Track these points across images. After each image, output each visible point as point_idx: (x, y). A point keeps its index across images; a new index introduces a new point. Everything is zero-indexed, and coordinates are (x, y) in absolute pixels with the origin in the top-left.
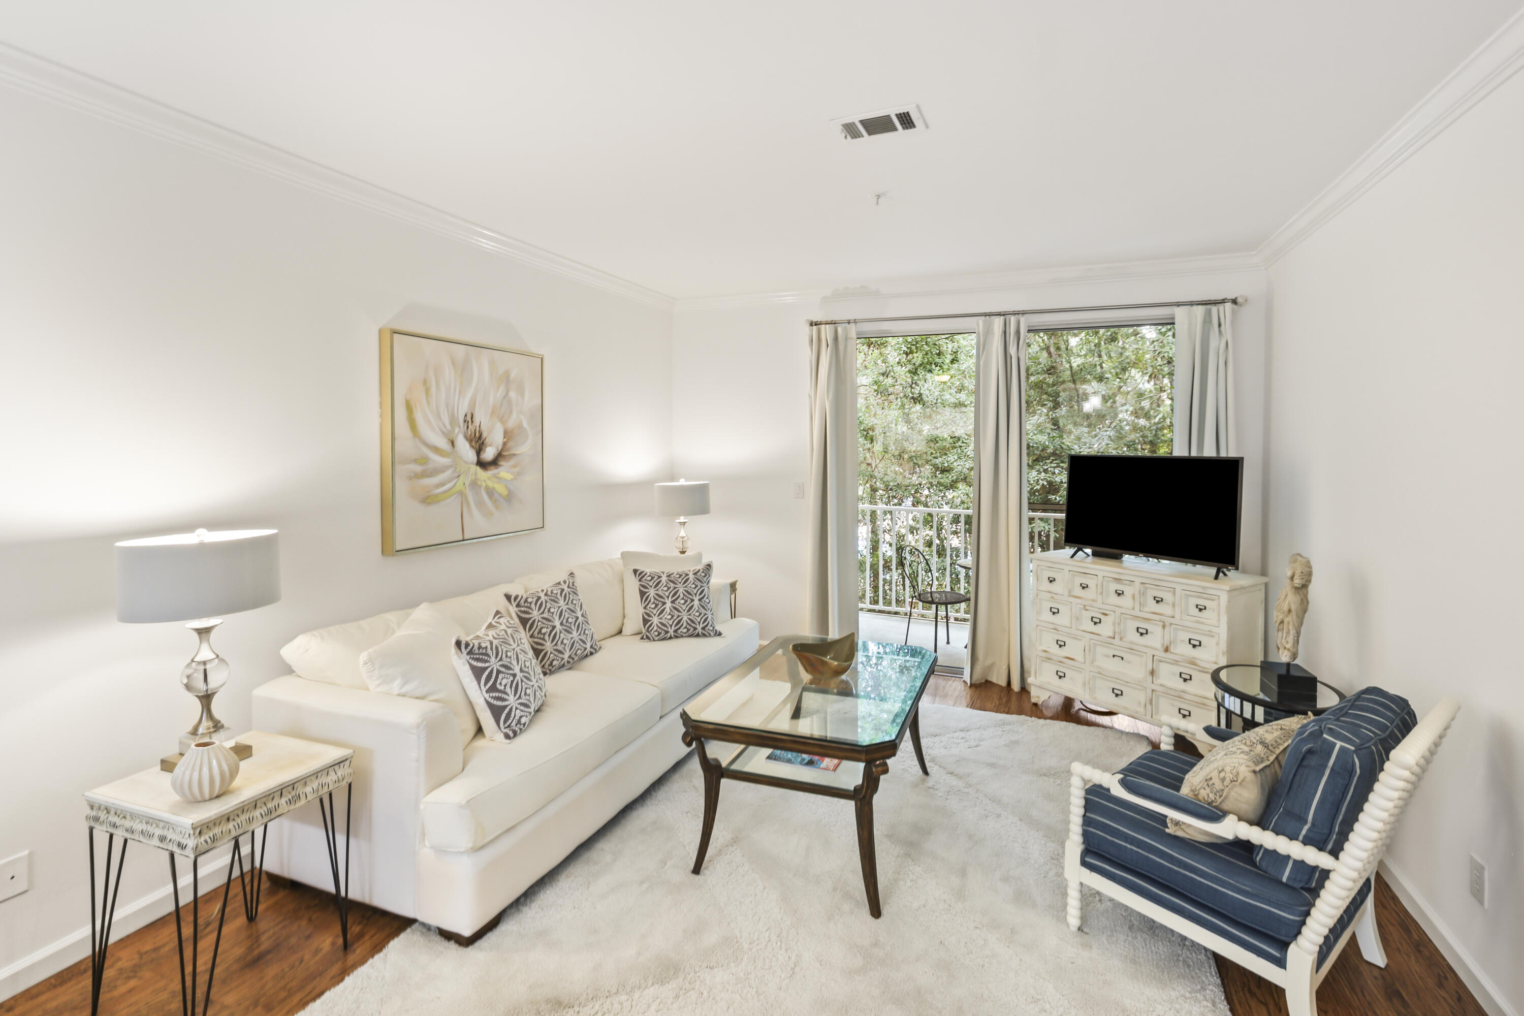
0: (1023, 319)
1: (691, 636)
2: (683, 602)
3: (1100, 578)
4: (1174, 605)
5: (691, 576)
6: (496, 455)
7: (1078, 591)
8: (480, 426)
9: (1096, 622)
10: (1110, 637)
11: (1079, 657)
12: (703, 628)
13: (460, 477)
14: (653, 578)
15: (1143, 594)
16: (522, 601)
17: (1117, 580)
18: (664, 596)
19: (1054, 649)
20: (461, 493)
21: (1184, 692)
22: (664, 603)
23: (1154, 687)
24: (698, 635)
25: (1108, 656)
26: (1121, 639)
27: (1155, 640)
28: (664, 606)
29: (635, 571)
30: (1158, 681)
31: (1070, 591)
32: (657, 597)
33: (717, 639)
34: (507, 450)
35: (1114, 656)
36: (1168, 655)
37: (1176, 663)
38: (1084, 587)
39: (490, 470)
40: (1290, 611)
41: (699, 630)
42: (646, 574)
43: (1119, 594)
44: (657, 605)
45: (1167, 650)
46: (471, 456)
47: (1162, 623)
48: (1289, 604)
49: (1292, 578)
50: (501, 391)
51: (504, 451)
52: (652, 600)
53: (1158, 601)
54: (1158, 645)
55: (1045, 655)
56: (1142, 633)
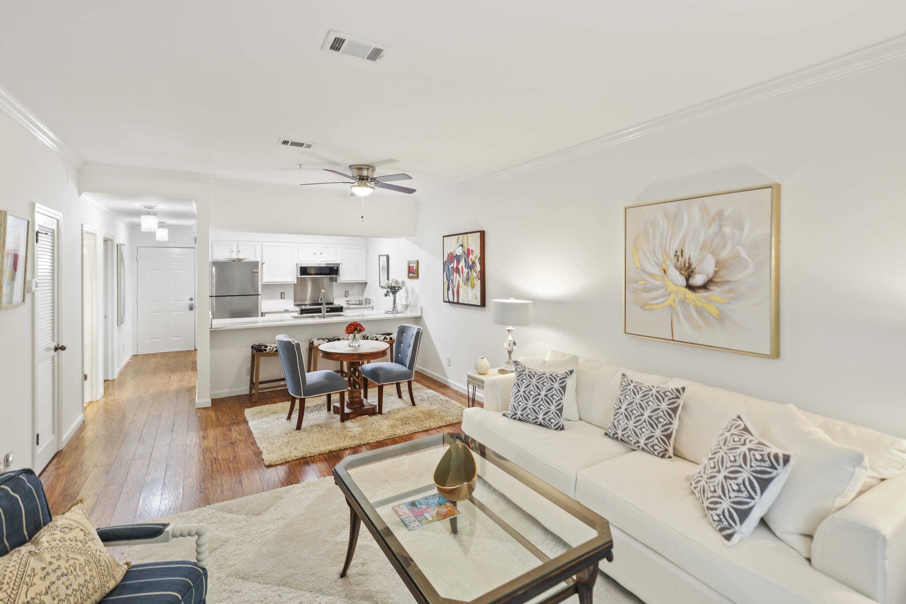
6: (706, 281)
8: (689, 259)
13: (671, 295)
20: (671, 307)
34: (719, 277)
39: (699, 292)
46: (682, 281)
50: (714, 228)
51: (715, 278)
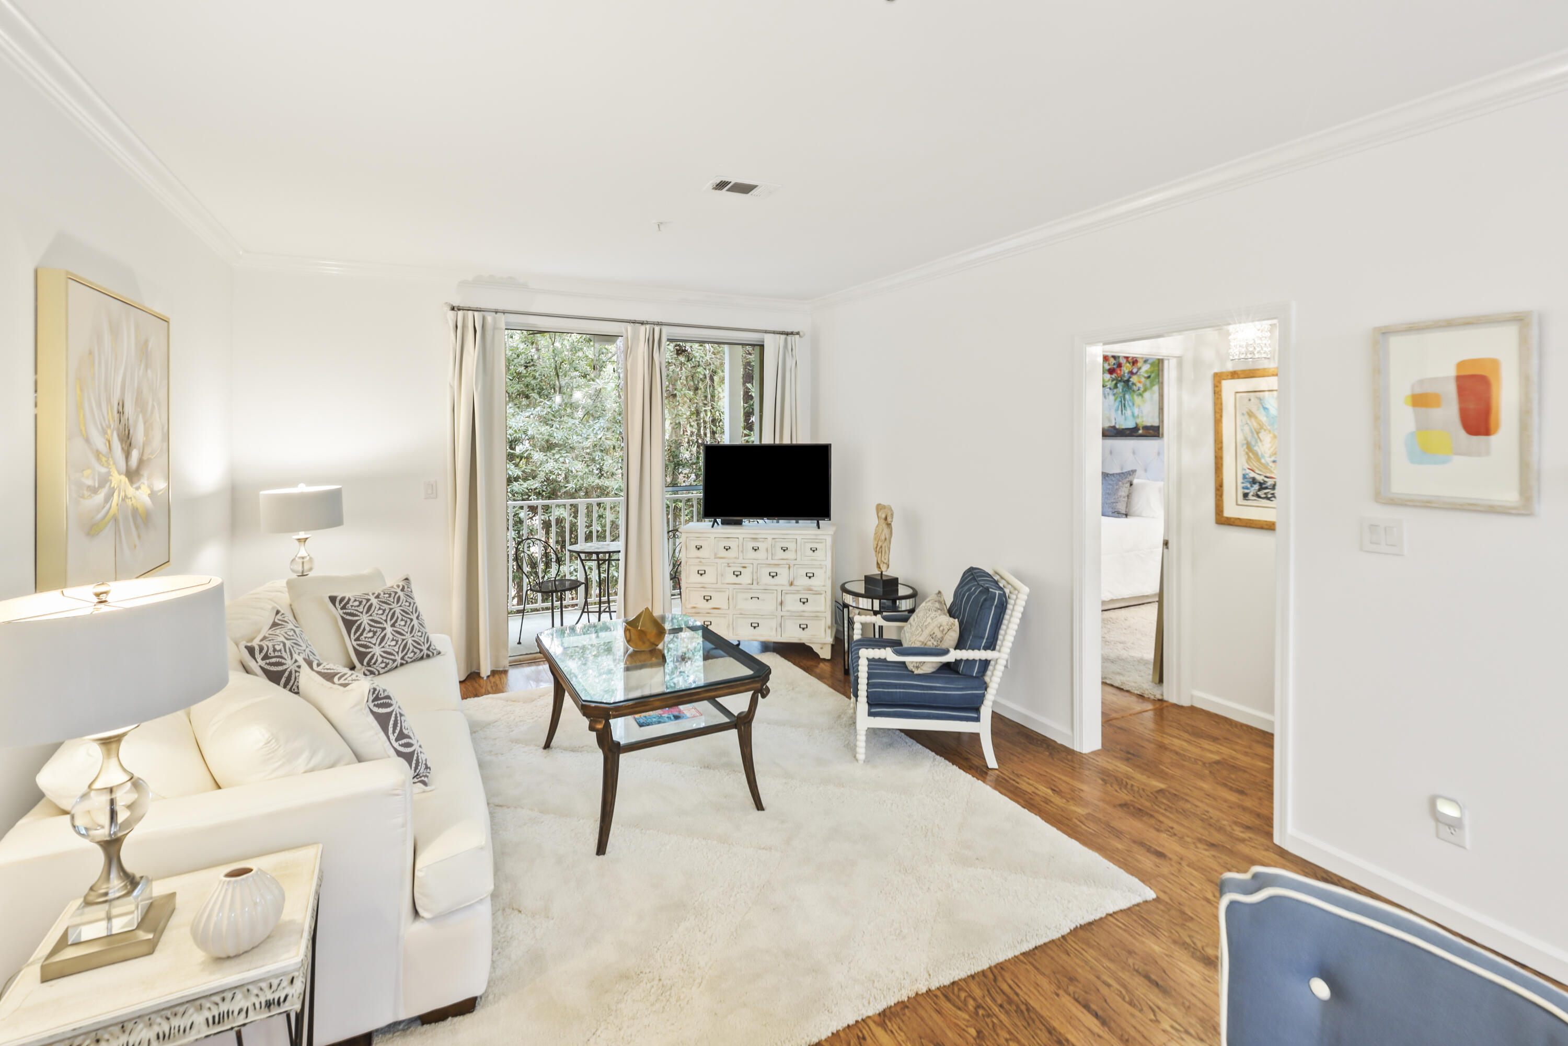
0: (665, 330)
1: (414, 661)
2: (403, 623)
3: (741, 540)
4: (796, 551)
7: (720, 554)
8: (128, 419)
9: (737, 575)
10: (749, 584)
11: (724, 606)
12: (428, 649)
13: (114, 494)
14: (361, 603)
15: (773, 547)
16: (271, 651)
17: (754, 539)
18: (382, 621)
19: (703, 604)
20: (115, 518)
21: (803, 612)
22: (384, 629)
23: (782, 614)
24: (422, 658)
25: (746, 599)
26: (758, 583)
27: (783, 579)
28: (384, 632)
29: (333, 599)
30: (785, 608)
31: (716, 554)
32: (373, 624)
35: (751, 598)
36: (793, 588)
37: (798, 592)
38: (728, 549)
40: (885, 539)
41: (425, 652)
42: (349, 600)
43: (756, 550)
44: (375, 633)
45: (791, 584)
47: (788, 566)
48: (885, 535)
49: (886, 519)
50: (142, 369)
51: (144, 455)
52: (368, 628)
53: (784, 550)
54: (786, 582)
55: (694, 611)
56: (773, 576)
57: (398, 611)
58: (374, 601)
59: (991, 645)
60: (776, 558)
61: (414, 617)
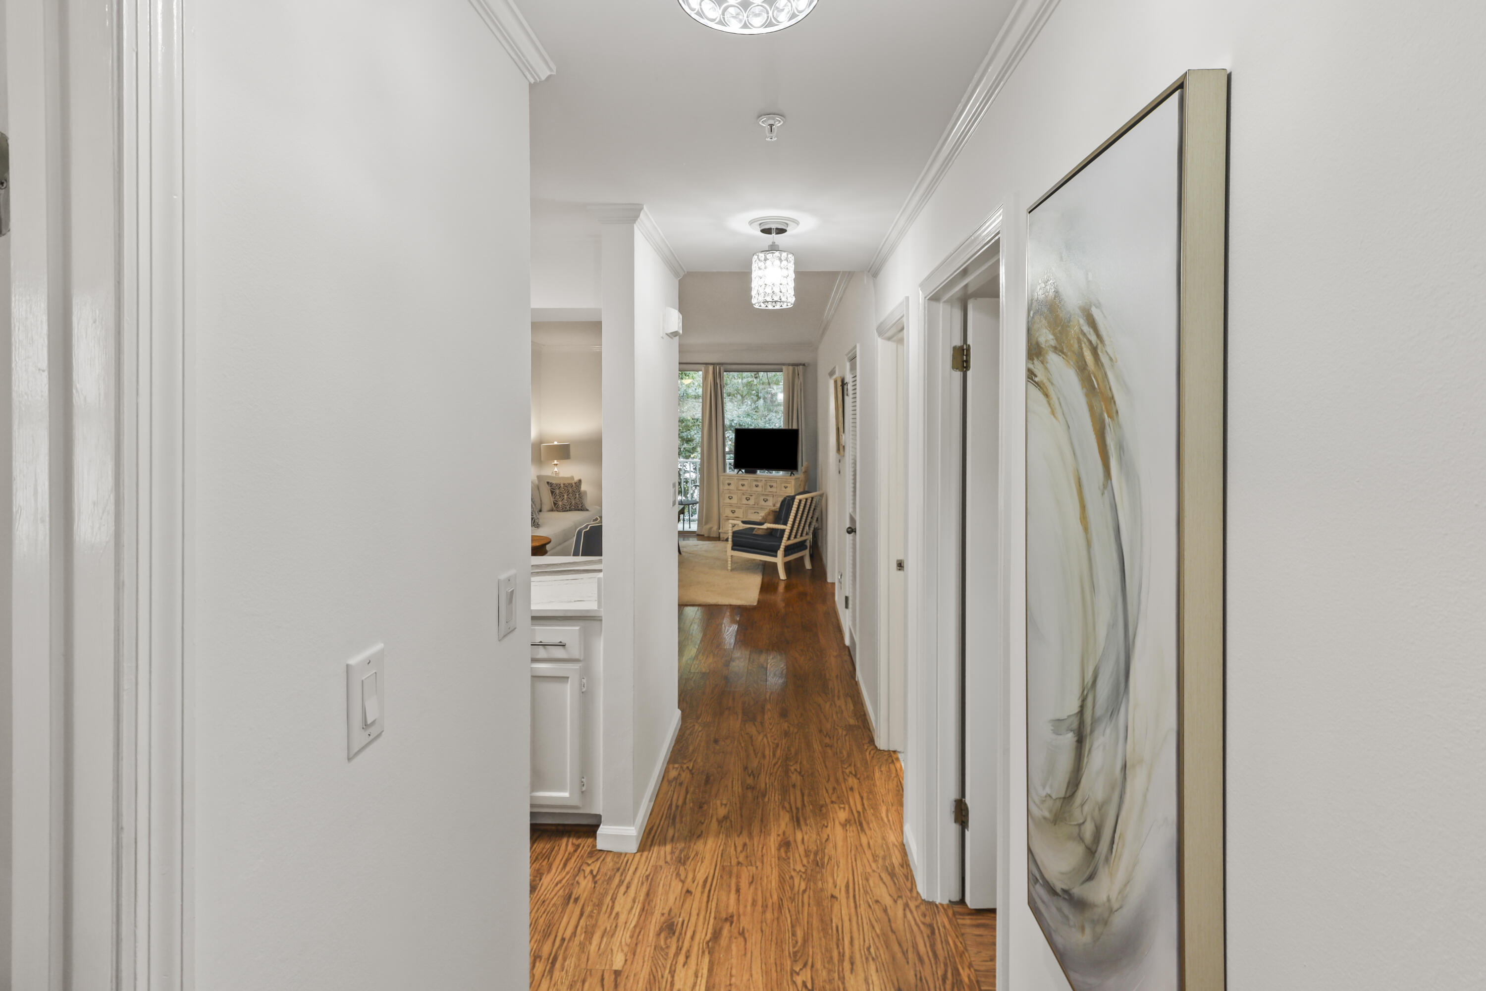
0: (722, 367)
1: (576, 510)
2: (572, 495)
3: (749, 480)
5: (574, 485)
7: (741, 488)
9: (748, 499)
10: (754, 505)
11: (741, 516)
12: (581, 507)
14: (556, 486)
15: (766, 485)
17: (756, 481)
19: (731, 515)
22: (562, 496)
24: (579, 510)
25: (752, 513)
26: (758, 505)
29: (547, 483)
31: (737, 488)
32: (559, 494)
33: (587, 512)
35: (755, 512)
38: (743, 485)
41: (580, 507)
42: (552, 484)
43: (757, 486)
44: (559, 497)
45: (773, 506)
47: (772, 496)
52: (557, 495)
53: (771, 487)
55: (727, 518)
56: (766, 500)
57: (570, 490)
58: (562, 485)
59: (785, 523)
60: (767, 491)
61: (577, 494)
